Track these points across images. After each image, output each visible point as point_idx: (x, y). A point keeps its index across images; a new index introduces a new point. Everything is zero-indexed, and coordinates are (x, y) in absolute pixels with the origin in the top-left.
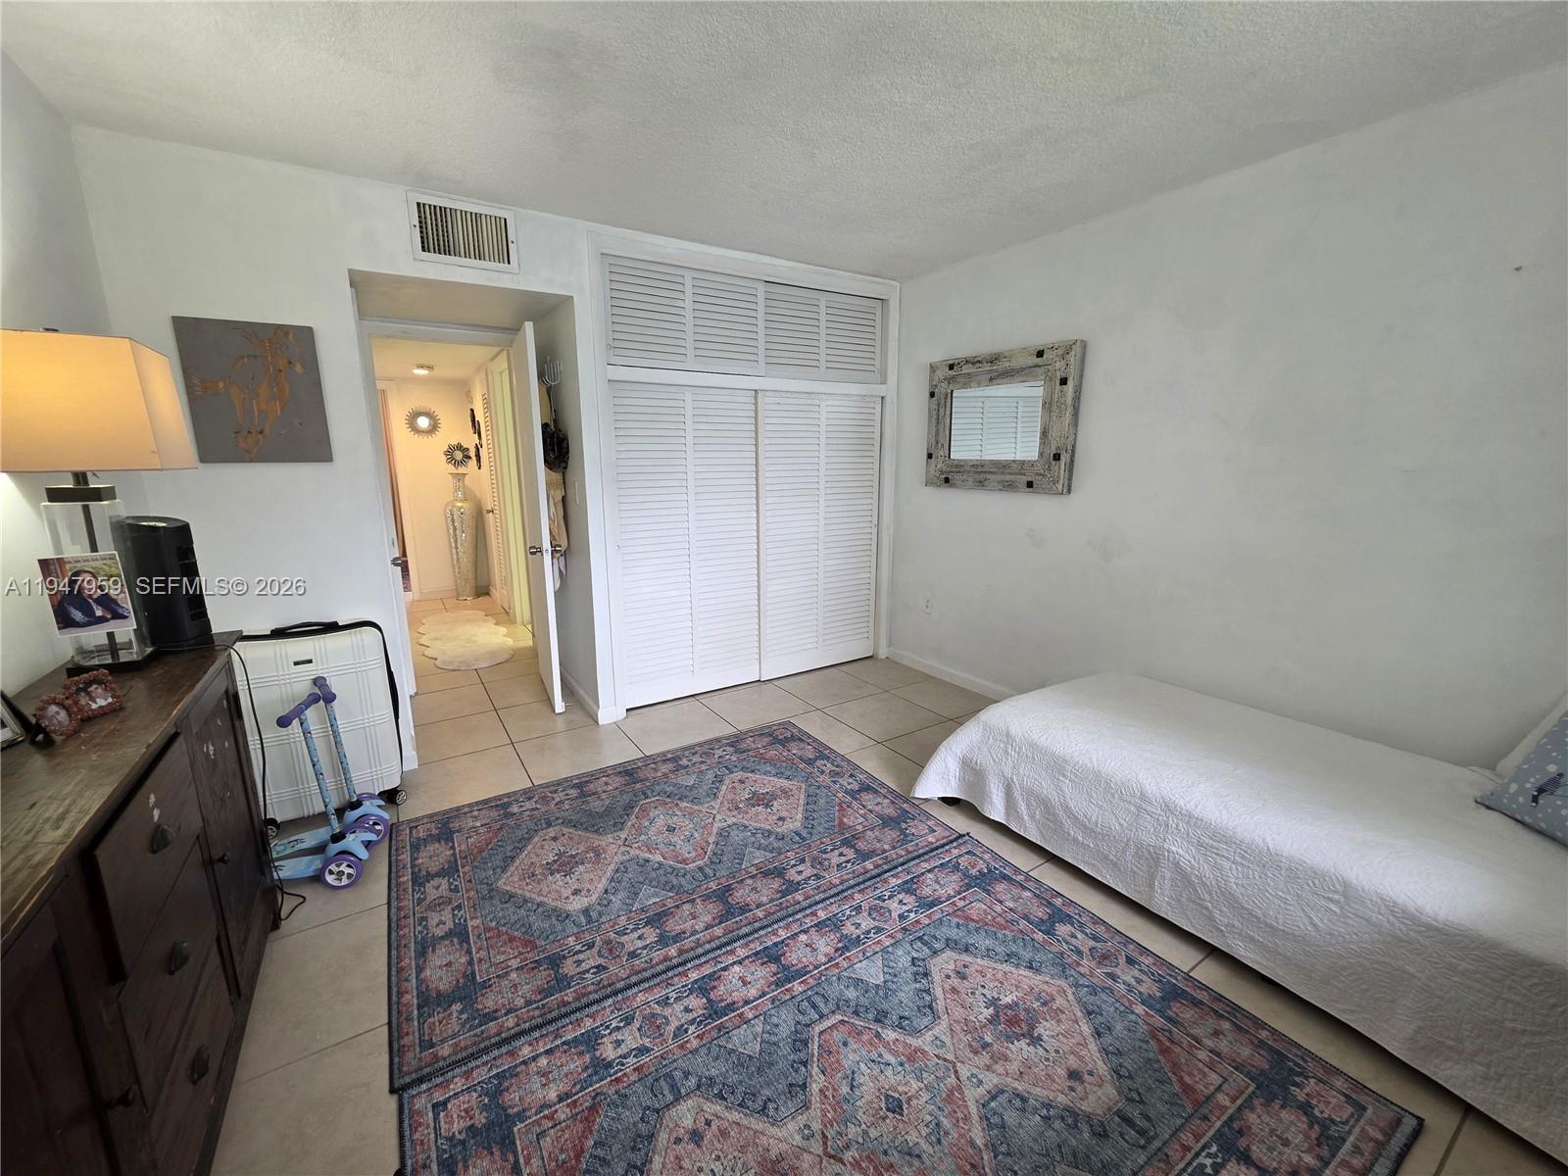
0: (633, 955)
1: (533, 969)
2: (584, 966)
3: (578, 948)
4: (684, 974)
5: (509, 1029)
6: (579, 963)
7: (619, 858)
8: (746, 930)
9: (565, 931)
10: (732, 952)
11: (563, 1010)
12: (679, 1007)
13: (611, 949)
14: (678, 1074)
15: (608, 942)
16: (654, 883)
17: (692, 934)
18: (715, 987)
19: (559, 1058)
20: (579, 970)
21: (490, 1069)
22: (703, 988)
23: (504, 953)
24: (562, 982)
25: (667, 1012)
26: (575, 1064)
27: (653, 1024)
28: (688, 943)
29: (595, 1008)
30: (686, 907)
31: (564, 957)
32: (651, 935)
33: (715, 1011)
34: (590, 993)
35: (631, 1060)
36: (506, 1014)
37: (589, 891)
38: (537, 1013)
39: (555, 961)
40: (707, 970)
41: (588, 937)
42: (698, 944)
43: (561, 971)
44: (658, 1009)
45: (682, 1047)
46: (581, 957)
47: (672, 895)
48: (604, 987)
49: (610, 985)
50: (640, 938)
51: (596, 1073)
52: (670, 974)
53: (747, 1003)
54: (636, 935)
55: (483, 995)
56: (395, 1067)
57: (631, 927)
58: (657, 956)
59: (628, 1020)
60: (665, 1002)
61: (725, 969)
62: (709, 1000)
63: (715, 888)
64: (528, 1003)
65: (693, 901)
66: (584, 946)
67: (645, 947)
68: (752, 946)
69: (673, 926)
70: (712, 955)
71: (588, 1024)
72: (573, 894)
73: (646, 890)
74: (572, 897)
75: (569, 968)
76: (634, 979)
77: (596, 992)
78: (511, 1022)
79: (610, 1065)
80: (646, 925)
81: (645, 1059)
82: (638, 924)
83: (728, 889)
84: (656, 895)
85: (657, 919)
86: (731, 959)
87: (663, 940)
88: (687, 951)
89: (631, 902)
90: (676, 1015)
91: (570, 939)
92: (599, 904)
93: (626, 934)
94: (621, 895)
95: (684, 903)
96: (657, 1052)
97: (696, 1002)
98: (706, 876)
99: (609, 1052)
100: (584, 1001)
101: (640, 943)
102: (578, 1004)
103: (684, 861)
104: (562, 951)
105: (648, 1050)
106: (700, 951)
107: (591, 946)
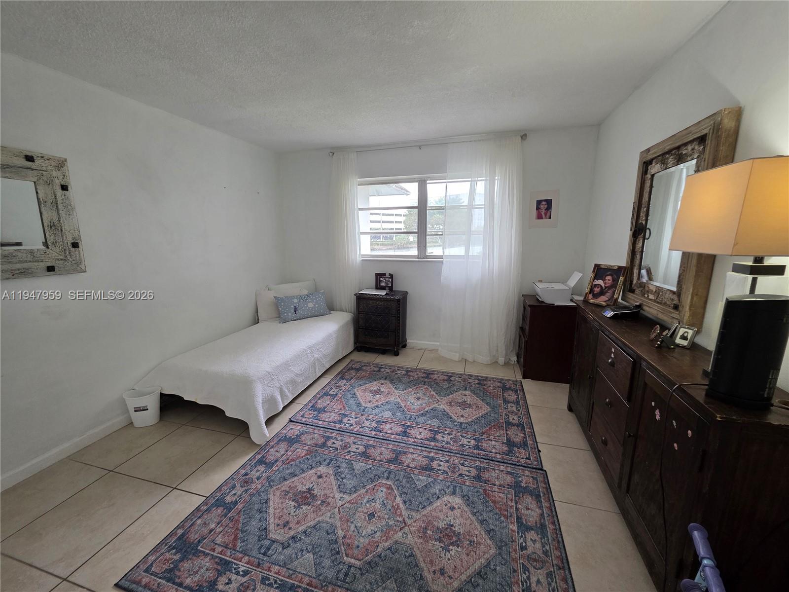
0: (447, 461)
1: (488, 481)
2: (468, 469)
3: (466, 478)
4: (435, 445)
5: (503, 466)
6: (469, 471)
7: (417, 516)
8: (402, 445)
9: (468, 490)
10: (414, 442)
11: (482, 460)
12: (445, 439)
13: (453, 468)
14: (458, 427)
15: (453, 472)
16: (413, 486)
17: (420, 455)
18: (430, 437)
19: (489, 449)
20: (471, 469)
21: (511, 459)
22: (434, 439)
23: (500, 497)
24: (479, 469)
25: (449, 440)
26: (484, 445)
27: (456, 440)
28: (425, 454)
29: (471, 455)
30: (411, 465)
31: (474, 478)
32: (435, 464)
33: (436, 432)
34: (470, 459)
35: (468, 437)
36: (503, 471)
37: (446, 505)
38: (492, 465)
39: (478, 478)
40: (428, 442)
41: (460, 480)
42: (422, 451)
43: (478, 473)
44: (451, 442)
45: (452, 431)
46: (467, 473)
47: (412, 475)
48: (464, 458)
49: (462, 458)
50: (440, 466)
51: (479, 440)
52: (440, 449)
53: (425, 429)
54: (441, 468)
55: (511, 483)
56: (546, 478)
57: (440, 472)
58: (440, 456)
59: (462, 445)
60: (447, 443)
61: (422, 439)
62: (435, 435)
63: (393, 465)
64: (494, 470)
65: (408, 466)
66: (464, 477)
67: (441, 461)
68: (406, 440)
69: (424, 462)
70: (422, 445)
71: (475, 452)
72: (455, 508)
73: (420, 485)
74: (456, 507)
75: (474, 472)
76: (453, 454)
77: (468, 459)
78: (502, 468)
79: (474, 439)
80: (434, 469)
81: (464, 435)
82: (437, 471)
83: (389, 461)
84: (419, 480)
85: (428, 468)
86: (417, 440)
87: (432, 459)
88: (428, 451)
89: (431, 484)
90: (447, 438)
91: (468, 484)
92: (446, 493)
93: (444, 471)
94: (433, 491)
95: (411, 468)
96: (459, 434)
97: (439, 437)
98: (390, 473)
99: (473, 442)
100: (473, 458)
101: (442, 463)
102: (476, 459)
103: (389, 488)
104: (473, 481)
105: (461, 436)
106: (423, 449)
107: (461, 475)
